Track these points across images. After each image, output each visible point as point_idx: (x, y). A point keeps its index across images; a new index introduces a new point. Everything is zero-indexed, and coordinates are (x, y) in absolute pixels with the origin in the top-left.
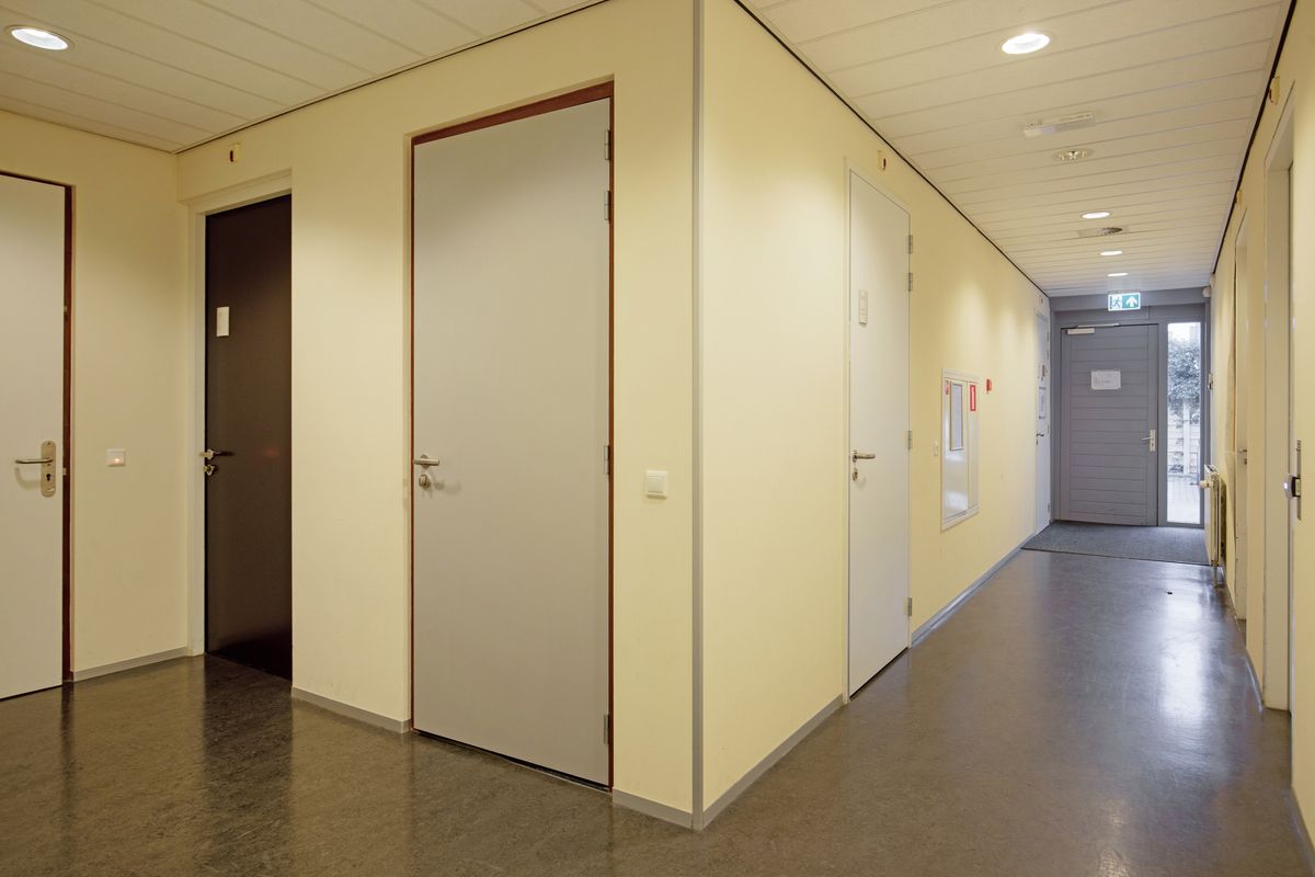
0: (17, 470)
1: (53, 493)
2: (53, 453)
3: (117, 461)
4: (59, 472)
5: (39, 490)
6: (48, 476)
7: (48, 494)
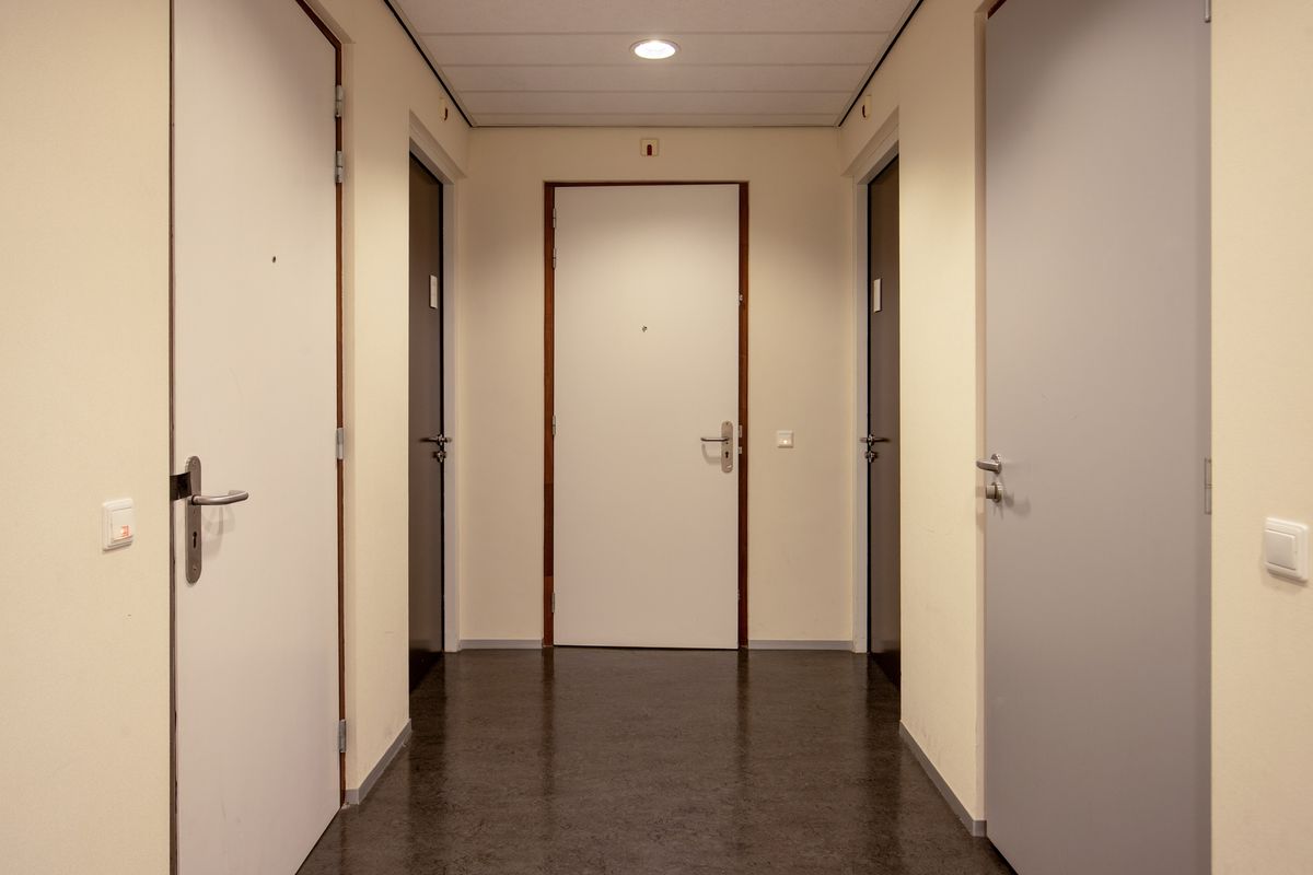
0: (704, 446)
1: (731, 469)
2: (731, 433)
3: (785, 442)
4: (736, 450)
5: (720, 467)
6: (727, 453)
7: (728, 470)
